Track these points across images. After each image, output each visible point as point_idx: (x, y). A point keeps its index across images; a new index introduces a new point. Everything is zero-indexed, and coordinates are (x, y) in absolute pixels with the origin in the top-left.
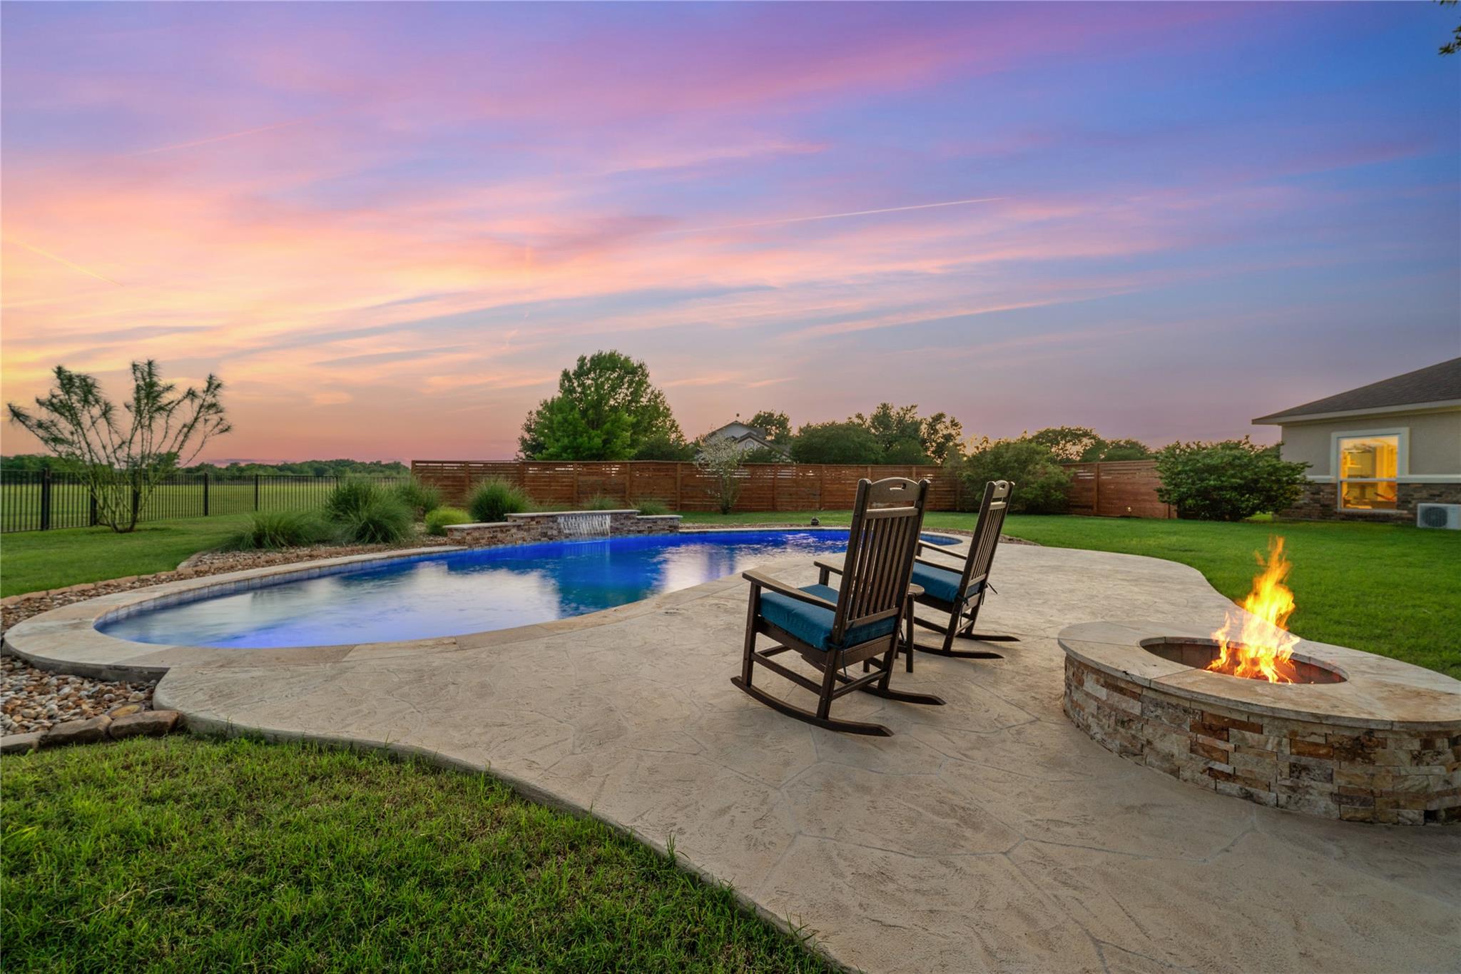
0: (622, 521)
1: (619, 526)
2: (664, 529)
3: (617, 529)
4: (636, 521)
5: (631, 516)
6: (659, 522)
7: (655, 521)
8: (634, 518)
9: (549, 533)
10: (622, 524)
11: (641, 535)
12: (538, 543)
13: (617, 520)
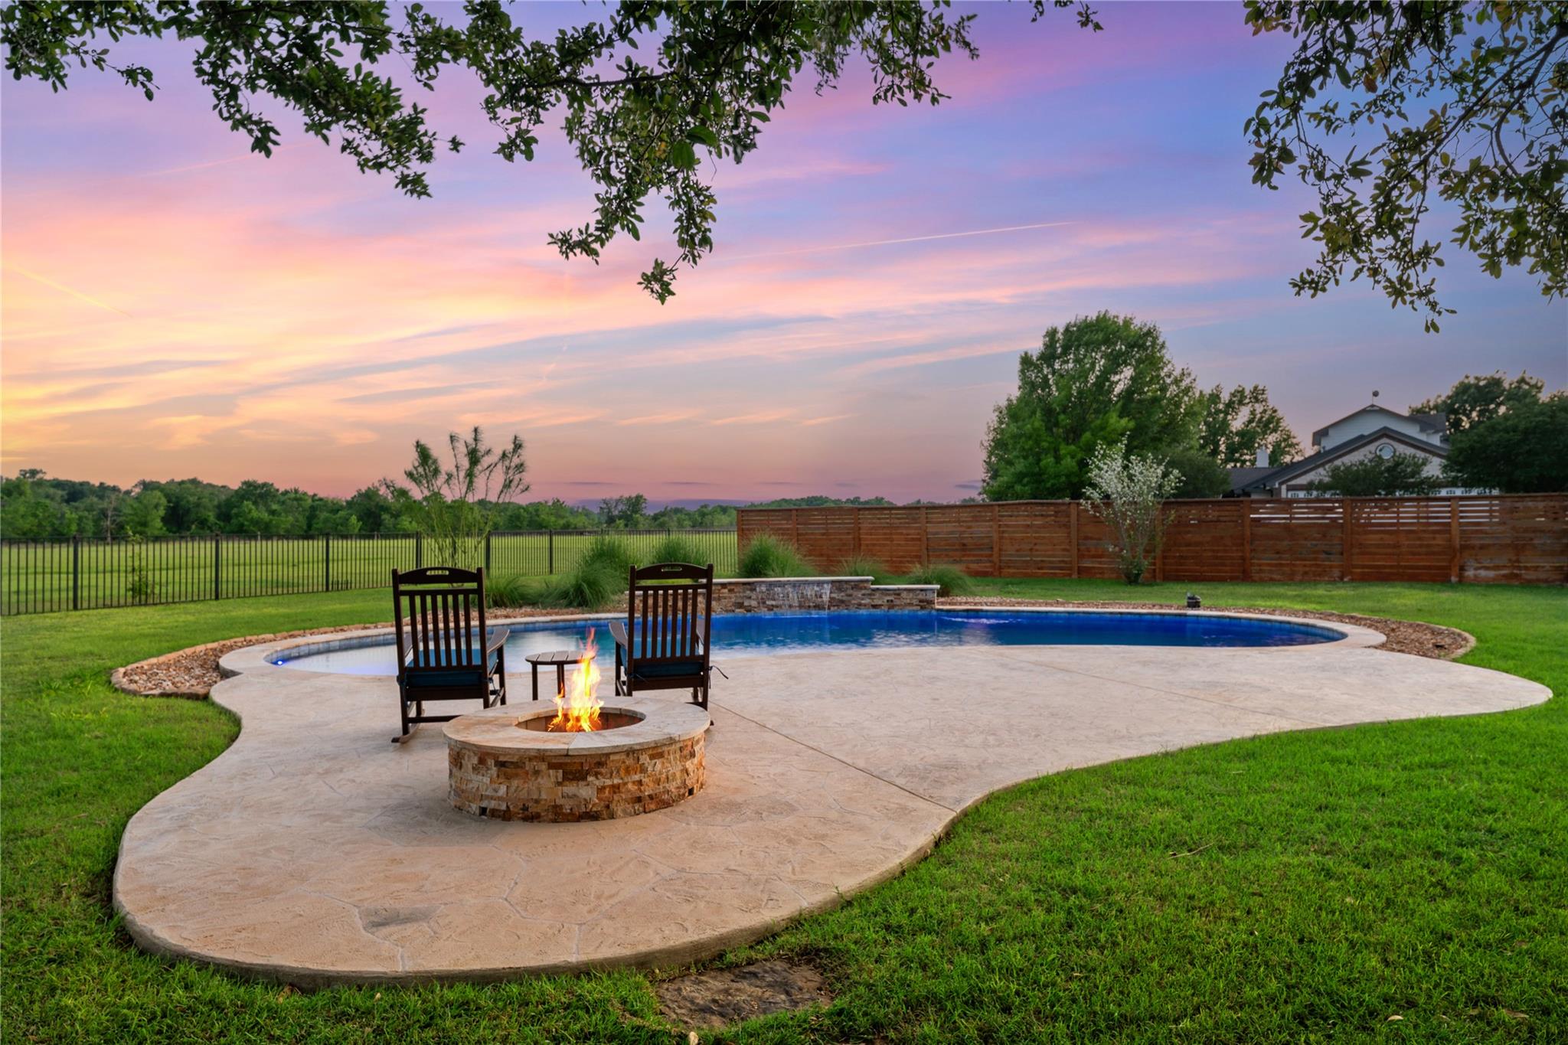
0: (850, 592)
1: (844, 598)
2: (911, 604)
3: (842, 602)
4: (869, 592)
5: (862, 585)
6: (904, 594)
7: (897, 593)
8: (865, 588)
9: (746, 604)
10: (850, 595)
11: (877, 612)
12: (730, 615)
13: (840, 590)
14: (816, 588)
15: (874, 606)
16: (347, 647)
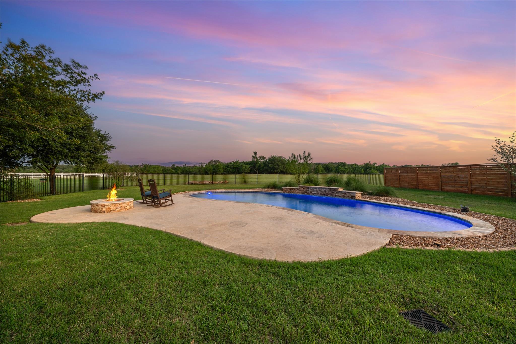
1: (332, 193)
2: (349, 197)
3: (331, 194)
4: (338, 192)
5: (336, 190)
6: (347, 194)
7: (345, 193)
9: (307, 192)
11: (340, 198)
12: (303, 194)
13: (331, 191)
14: (325, 190)
15: (339, 196)
16: (225, 192)
